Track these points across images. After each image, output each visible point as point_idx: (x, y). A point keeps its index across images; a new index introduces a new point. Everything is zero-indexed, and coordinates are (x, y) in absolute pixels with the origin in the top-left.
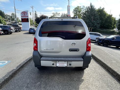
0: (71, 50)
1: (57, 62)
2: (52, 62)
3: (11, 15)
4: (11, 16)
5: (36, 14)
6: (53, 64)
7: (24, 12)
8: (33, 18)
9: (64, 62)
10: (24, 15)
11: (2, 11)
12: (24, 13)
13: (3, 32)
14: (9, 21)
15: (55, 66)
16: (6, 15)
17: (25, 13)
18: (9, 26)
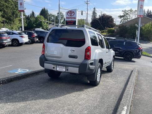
0: (71, 57)
1: (57, 66)
2: (53, 66)
3: (57, 15)
4: (56, 17)
5: (94, 13)
6: (54, 68)
7: (71, 11)
8: (86, 20)
9: (63, 67)
10: (71, 16)
11: (46, 9)
12: (70, 13)
13: (37, 39)
14: (52, 24)
15: (55, 69)
16: (49, 15)
17: (72, 13)
18: (46, 31)
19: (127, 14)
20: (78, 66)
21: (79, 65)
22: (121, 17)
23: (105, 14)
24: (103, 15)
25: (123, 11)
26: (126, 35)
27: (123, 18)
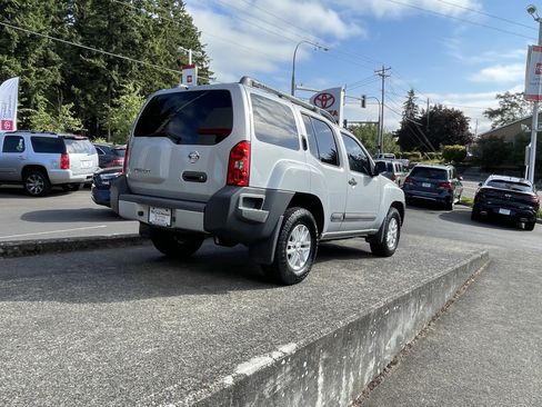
1: (151, 209)
2: (138, 208)
6: (141, 214)
7: (324, 94)
8: (378, 123)
15: (144, 219)
17: (326, 100)
19: (513, 105)
20: (202, 206)
21: (205, 205)
22: (492, 114)
23: (440, 106)
24: (435, 108)
25: (499, 97)
26: (502, 166)
27: (499, 118)
